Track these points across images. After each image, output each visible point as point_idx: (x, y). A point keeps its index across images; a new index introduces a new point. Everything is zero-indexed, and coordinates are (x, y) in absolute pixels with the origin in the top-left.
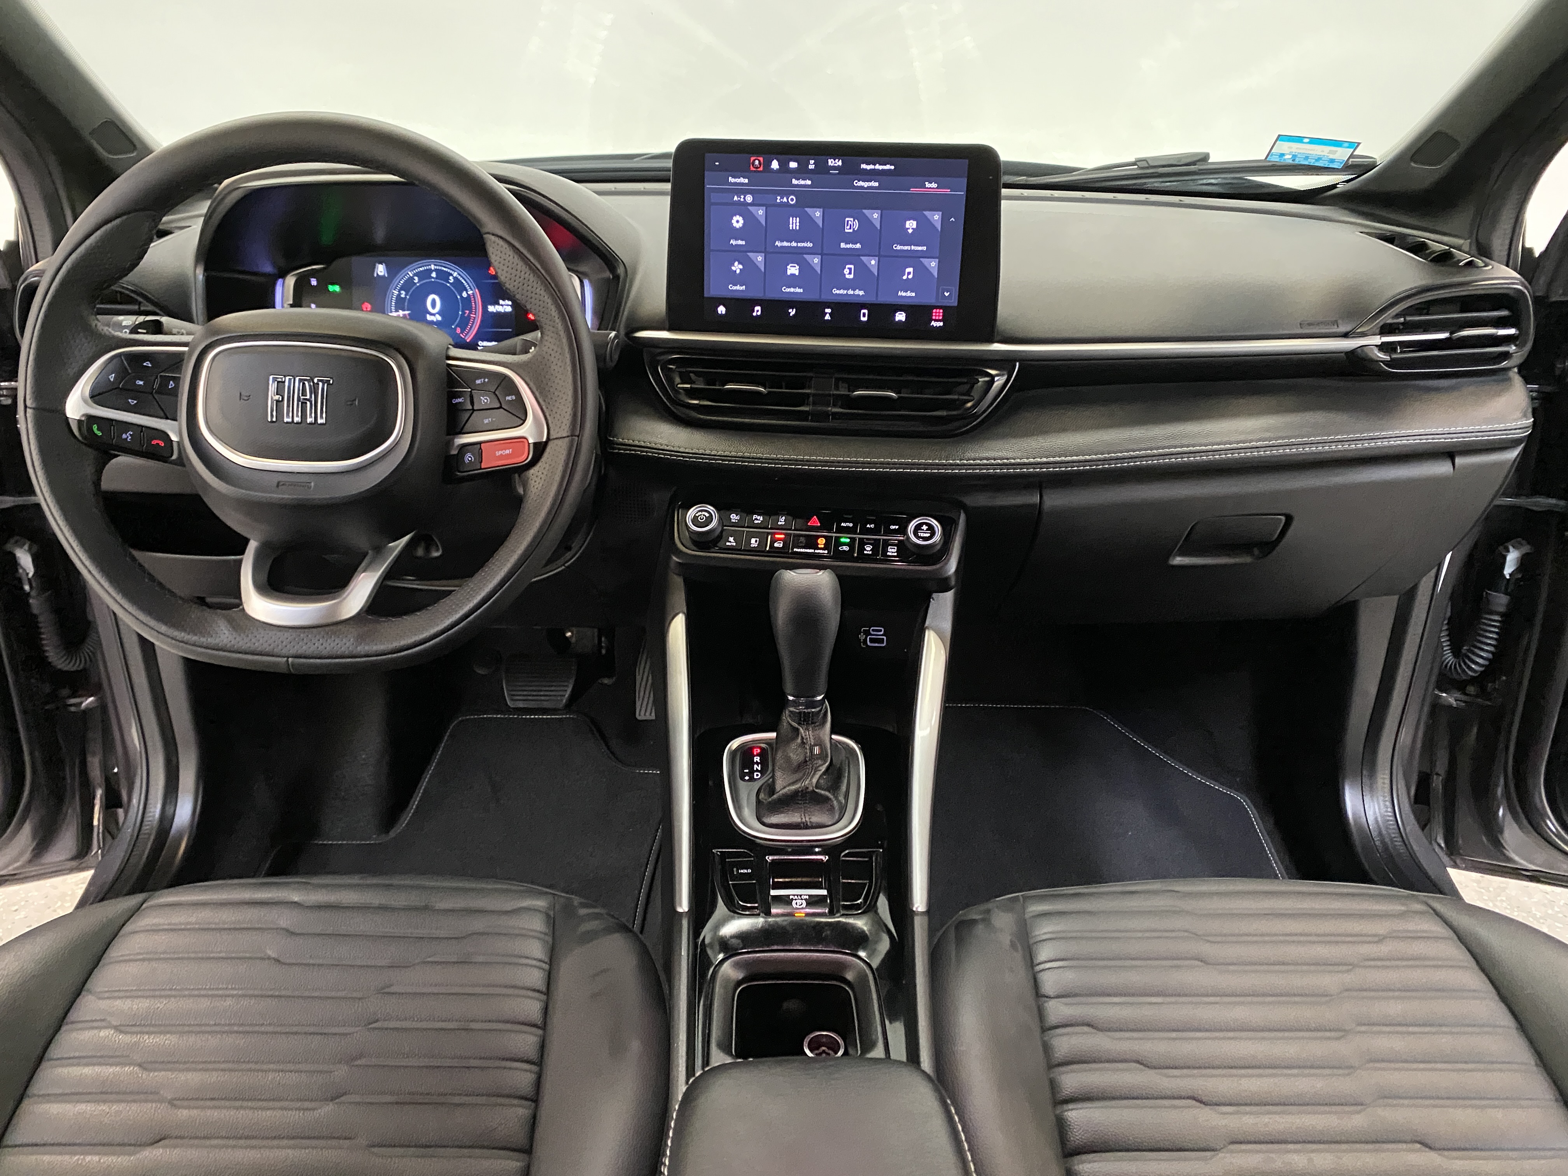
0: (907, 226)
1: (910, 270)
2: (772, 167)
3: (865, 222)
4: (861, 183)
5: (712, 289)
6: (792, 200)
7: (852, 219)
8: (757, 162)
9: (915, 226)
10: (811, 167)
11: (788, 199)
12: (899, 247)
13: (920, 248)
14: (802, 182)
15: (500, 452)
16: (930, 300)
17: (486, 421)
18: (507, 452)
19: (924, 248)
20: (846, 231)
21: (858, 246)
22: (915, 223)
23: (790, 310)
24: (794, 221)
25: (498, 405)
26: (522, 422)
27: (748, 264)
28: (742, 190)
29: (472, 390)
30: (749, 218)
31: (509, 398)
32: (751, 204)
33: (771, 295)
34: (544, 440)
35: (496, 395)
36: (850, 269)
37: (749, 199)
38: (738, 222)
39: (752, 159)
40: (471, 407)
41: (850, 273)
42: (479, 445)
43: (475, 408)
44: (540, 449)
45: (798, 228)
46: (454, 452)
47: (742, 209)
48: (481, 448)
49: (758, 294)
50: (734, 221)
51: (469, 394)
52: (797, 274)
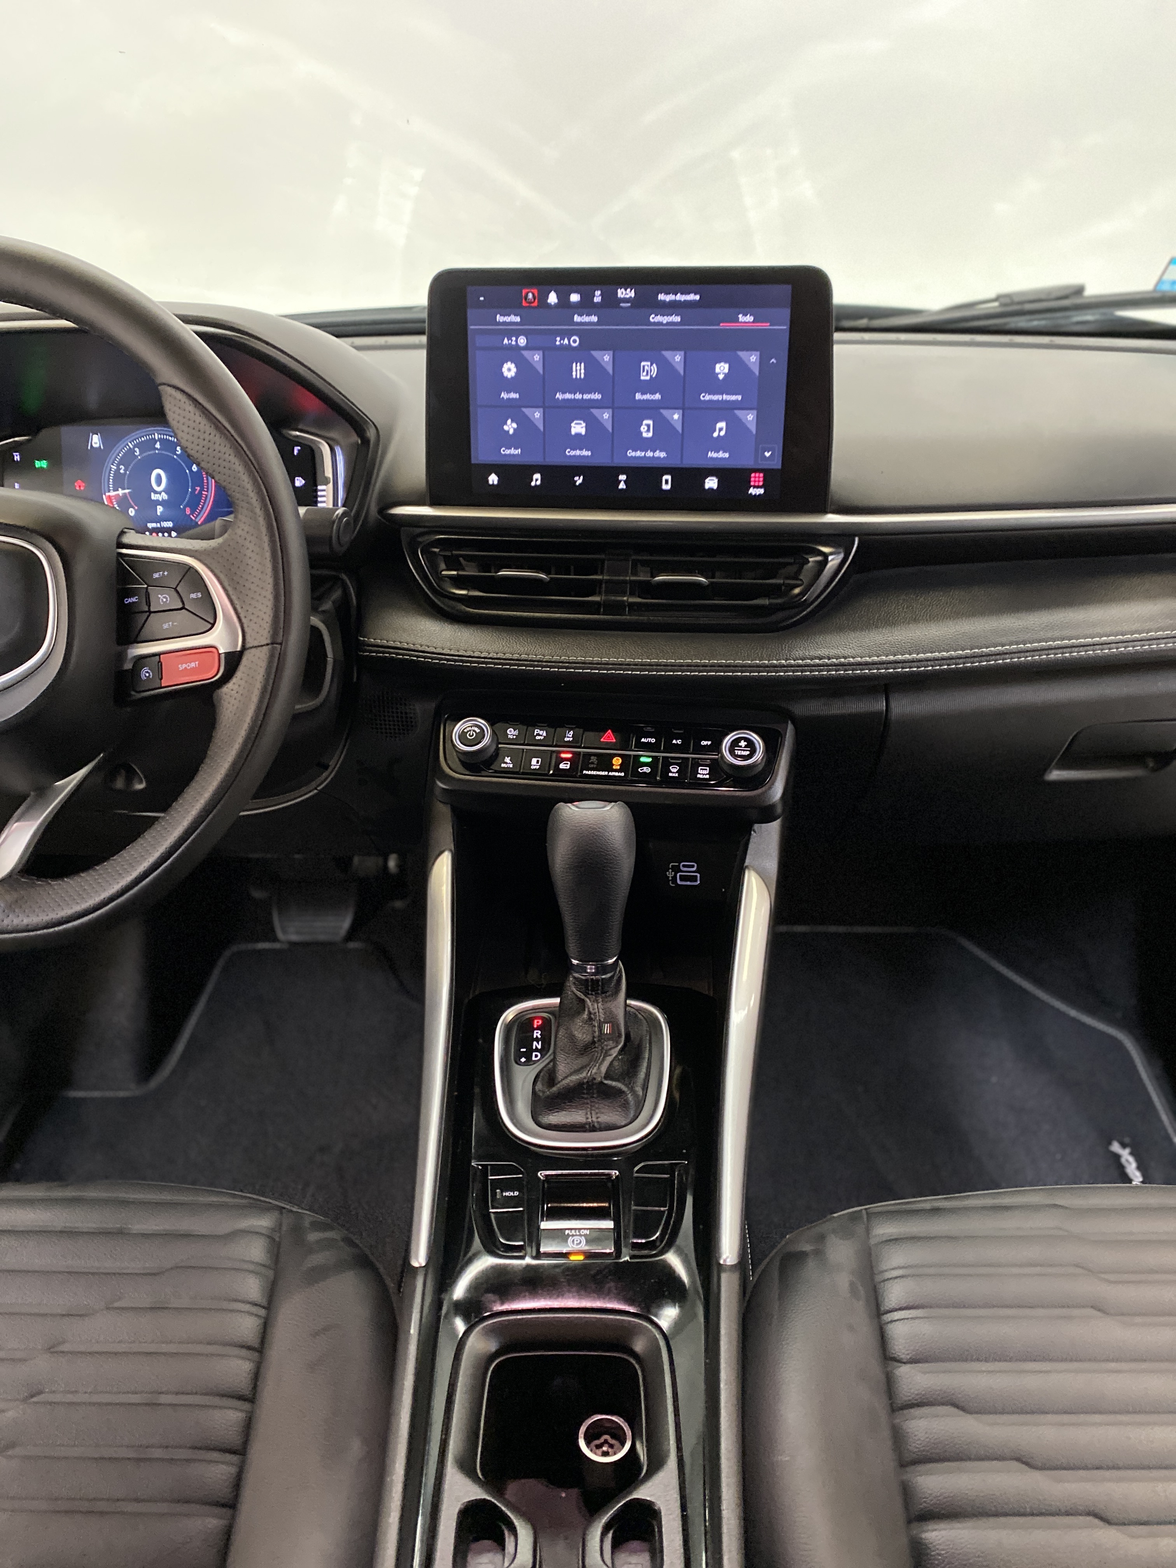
0: (717, 370)
1: (722, 425)
2: (549, 301)
3: (665, 366)
4: (659, 318)
5: (481, 453)
6: (575, 341)
7: (649, 363)
8: (530, 296)
9: (726, 371)
10: (597, 299)
11: (569, 342)
12: (708, 397)
13: (733, 398)
14: (586, 319)
15: (184, 666)
16: (746, 462)
17: (165, 626)
18: (193, 665)
19: (739, 398)
20: (642, 378)
21: (658, 396)
22: (727, 366)
23: (576, 478)
24: (578, 368)
25: (180, 606)
26: (210, 626)
27: (524, 423)
28: (513, 331)
29: (148, 586)
30: (523, 365)
31: (193, 596)
32: (526, 348)
33: (553, 460)
34: (239, 649)
35: (178, 592)
36: (648, 426)
37: (522, 341)
38: (509, 370)
39: (524, 292)
40: (147, 609)
41: (648, 430)
42: (158, 657)
43: (152, 610)
44: (233, 661)
45: (582, 376)
46: (128, 666)
47: (514, 354)
48: (160, 661)
49: (536, 459)
50: (505, 370)
51: (145, 591)
52: (583, 433)
